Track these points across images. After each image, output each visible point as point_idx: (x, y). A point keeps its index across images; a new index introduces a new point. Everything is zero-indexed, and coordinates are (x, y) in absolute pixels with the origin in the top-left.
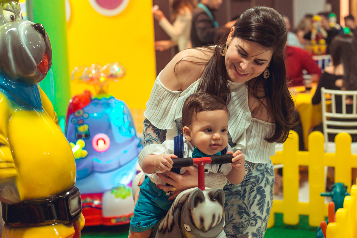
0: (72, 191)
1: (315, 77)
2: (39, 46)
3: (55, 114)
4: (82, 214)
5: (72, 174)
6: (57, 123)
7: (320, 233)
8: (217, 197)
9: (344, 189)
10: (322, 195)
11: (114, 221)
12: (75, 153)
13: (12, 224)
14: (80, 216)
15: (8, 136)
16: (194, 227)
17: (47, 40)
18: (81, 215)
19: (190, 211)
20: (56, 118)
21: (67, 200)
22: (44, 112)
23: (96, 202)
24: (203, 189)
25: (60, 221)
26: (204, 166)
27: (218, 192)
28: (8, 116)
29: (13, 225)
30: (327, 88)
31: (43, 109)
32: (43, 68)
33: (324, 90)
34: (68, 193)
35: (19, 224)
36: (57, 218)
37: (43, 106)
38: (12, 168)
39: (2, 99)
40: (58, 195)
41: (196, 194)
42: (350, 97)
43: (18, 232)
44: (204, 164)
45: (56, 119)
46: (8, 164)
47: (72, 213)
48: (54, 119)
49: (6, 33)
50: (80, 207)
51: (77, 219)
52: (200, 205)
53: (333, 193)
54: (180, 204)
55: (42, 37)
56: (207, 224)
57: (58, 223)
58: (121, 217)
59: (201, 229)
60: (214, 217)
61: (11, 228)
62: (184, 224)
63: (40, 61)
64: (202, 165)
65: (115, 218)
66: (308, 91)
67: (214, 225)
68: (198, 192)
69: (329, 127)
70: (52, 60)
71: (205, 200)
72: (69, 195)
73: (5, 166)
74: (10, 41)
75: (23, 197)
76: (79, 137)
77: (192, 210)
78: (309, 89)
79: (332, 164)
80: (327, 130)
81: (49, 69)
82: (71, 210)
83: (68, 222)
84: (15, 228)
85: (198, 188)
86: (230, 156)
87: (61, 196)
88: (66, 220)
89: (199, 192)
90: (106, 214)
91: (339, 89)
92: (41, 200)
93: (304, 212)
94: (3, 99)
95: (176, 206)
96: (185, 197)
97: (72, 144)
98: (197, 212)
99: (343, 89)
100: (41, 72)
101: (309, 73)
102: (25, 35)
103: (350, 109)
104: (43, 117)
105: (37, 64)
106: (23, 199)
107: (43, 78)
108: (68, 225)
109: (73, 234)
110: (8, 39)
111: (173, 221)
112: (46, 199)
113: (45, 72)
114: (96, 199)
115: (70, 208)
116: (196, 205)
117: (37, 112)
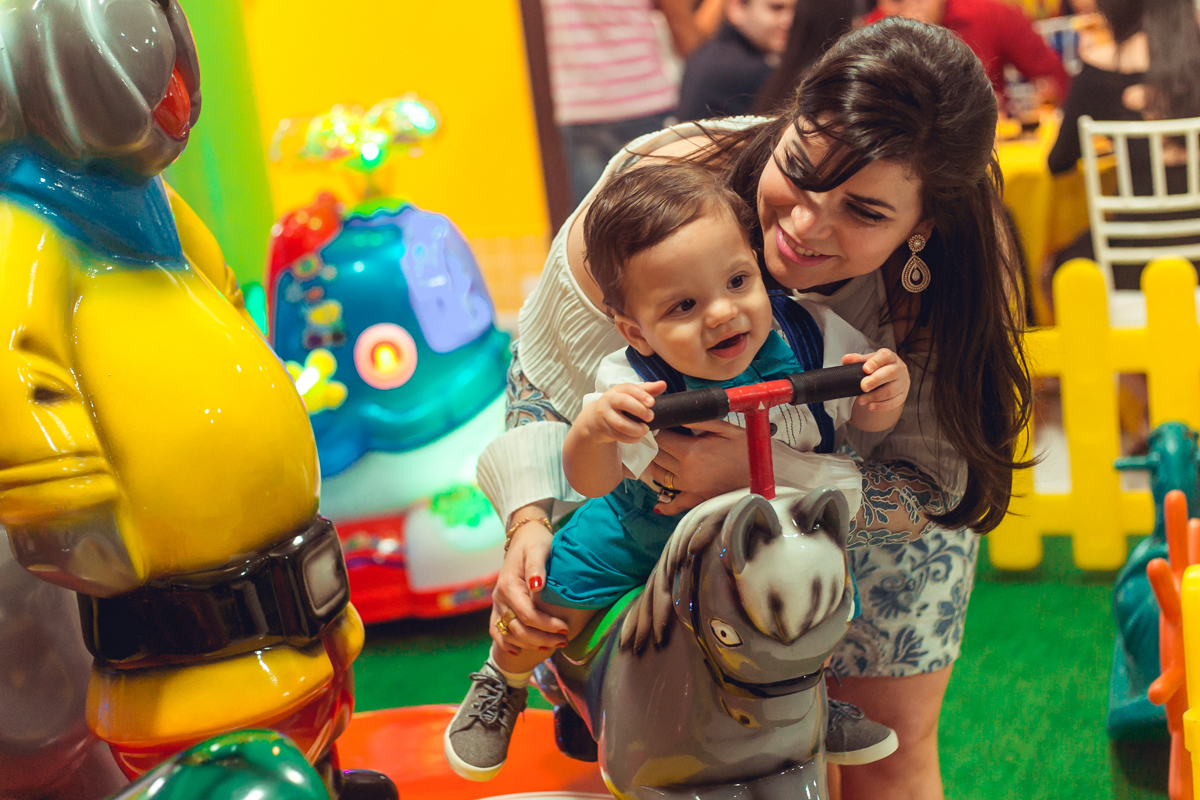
0: (311, 532)
1: (1045, 87)
2: (150, 42)
3: (231, 273)
4: (350, 605)
5: (306, 475)
6: (240, 304)
7: (1127, 593)
8: (821, 516)
9: (1191, 442)
10: (1121, 468)
11: (447, 603)
12: (305, 395)
13: (116, 661)
14: (346, 612)
15: (75, 363)
16: (749, 629)
17: (178, 21)
18: (350, 613)
19: (730, 574)
20: (234, 289)
21: (296, 563)
22: (191, 271)
23: (387, 546)
24: (771, 495)
25: (279, 639)
26: (768, 414)
27: (824, 503)
28: (69, 296)
29: (123, 663)
30: (1098, 116)
31: (187, 262)
32: (171, 117)
33: (1089, 127)
34: (298, 540)
35: (139, 661)
36: (267, 629)
37: (187, 252)
38: (99, 472)
39: (43, 240)
40: (263, 550)
41: (749, 513)
42: (1178, 141)
43: (141, 686)
44: (768, 408)
45: (233, 291)
46: (85, 459)
47: (318, 608)
48: (228, 290)
49: (35, 7)
50: (343, 584)
51: (338, 623)
52: (764, 553)
53: (1154, 457)
54: (692, 552)
55: (160, 11)
56: (794, 617)
57: (275, 646)
58: (468, 588)
59: (774, 634)
60: (816, 588)
61: (118, 674)
62: (714, 622)
63: (159, 96)
64: (762, 411)
65: (450, 591)
66: (1028, 134)
67: (820, 616)
68: (754, 508)
69: (1114, 242)
70: (202, 88)
71: (781, 533)
72: (302, 546)
73: (74, 470)
74: (48, 35)
75: (145, 572)
76: (316, 342)
77: (740, 572)
78: (1030, 127)
79: (1133, 364)
80: (1108, 255)
81: (193, 121)
82: (313, 599)
83: (306, 640)
84: (133, 674)
85: (752, 492)
86: (854, 369)
87: (275, 552)
88: (299, 632)
89: (758, 508)
90: (422, 580)
91: (1135, 116)
92: (207, 574)
93: (1056, 525)
94: (45, 237)
95: (678, 559)
96: (710, 528)
97: (292, 367)
98: (755, 578)
99: (1149, 115)
100: (168, 132)
101: (1027, 77)
102: (100, 8)
103: (1177, 180)
104: (188, 289)
105: (150, 104)
106: (147, 575)
107: (176, 154)
108: (308, 650)
109: (328, 678)
110: (42, 28)
111: (671, 609)
112: (226, 567)
113: (180, 131)
114: (385, 536)
115: (310, 591)
116: (750, 554)
117: (167, 273)
